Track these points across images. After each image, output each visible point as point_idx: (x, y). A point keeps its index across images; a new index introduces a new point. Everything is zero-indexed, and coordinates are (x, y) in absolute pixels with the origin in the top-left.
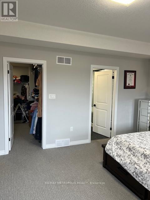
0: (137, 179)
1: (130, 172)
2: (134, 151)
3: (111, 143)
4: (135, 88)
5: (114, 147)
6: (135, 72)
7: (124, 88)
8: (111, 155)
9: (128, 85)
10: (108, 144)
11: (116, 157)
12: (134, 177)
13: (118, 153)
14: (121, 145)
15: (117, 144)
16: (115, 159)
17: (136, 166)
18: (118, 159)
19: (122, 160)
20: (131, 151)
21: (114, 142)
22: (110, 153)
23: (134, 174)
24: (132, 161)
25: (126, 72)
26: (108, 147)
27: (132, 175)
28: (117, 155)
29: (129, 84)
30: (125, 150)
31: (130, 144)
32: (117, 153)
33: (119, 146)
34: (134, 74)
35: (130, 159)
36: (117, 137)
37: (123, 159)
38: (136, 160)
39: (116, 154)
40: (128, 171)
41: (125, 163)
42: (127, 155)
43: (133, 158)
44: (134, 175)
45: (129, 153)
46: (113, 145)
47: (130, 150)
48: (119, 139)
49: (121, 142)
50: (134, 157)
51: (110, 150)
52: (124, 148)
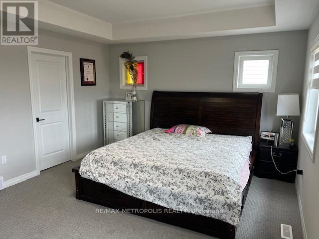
0: (130, 194)
1: (121, 190)
2: (121, 164)
3: (86, 164)
4: (96, 85)
5: (93, 167)
6: (93, 61)
7: (82, 85)
8: (91, 177)
9: (87, 81)
10: (82, 166)
11: (98, 178)
12: (127, 193)
13: (101, 173)
14: (102, 162)
15: (96, 161)
16: (97, 181)
17: (126, 179)
18: (102, 180)
19: (107, 179)
20: (117, 165)
21: (91, 161)
22: (90, 176)
23: (126, 189)
24: (121, 176)
25: (82, 61)
26: (83, 169)
27: (123, 191)
28: (100, 175)
29: (88, 79)
30: (109, 167)
31: (114, 157)
32: (99, 173)
33: (99, 164)
34: (92, 64)
35: (117, 175)
36: (94, 154)
37: (109, 177)
38: (125, 173)
39: (98, 175)
40: (118, 189)
41: (113, 182)
42: (113, 171)
43: (121, 172)
44: (125, 191)
45: (115, 168)
46: (91, 164)
47: (115, 164)
48: (97, 154)
49: (101, 157)
50: (122, 170)
51: (88, 173)
52: (108, 164)
